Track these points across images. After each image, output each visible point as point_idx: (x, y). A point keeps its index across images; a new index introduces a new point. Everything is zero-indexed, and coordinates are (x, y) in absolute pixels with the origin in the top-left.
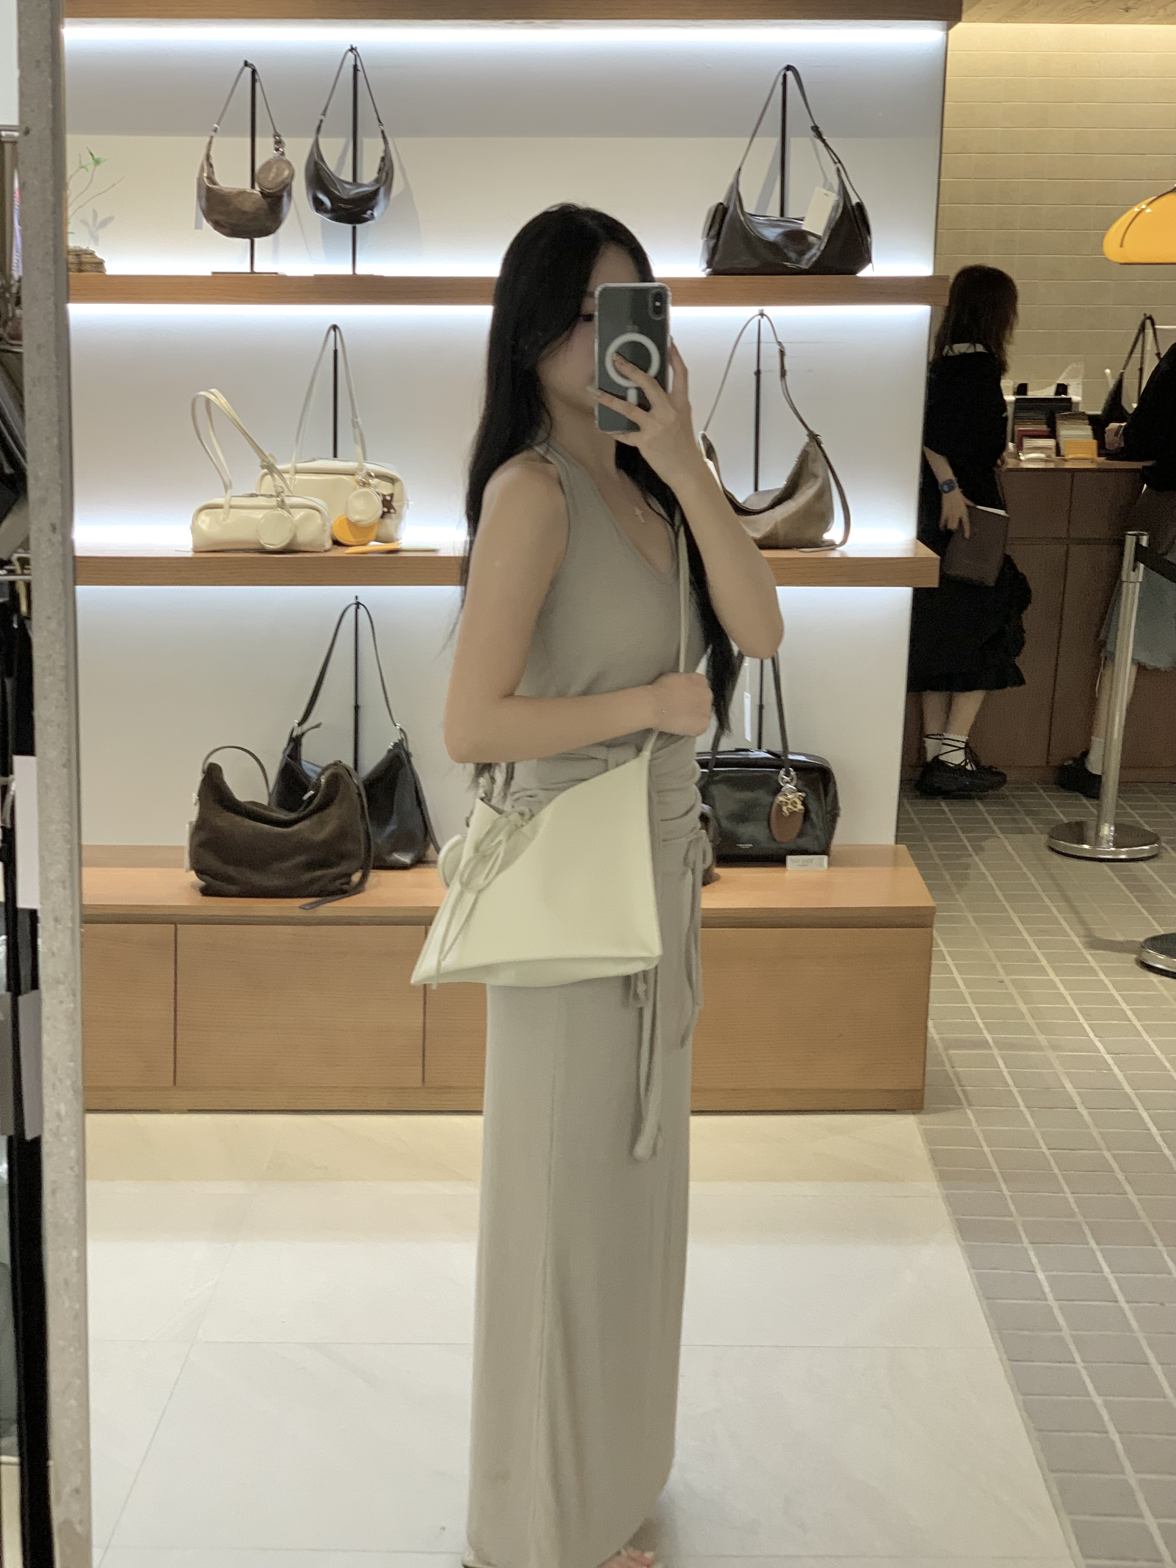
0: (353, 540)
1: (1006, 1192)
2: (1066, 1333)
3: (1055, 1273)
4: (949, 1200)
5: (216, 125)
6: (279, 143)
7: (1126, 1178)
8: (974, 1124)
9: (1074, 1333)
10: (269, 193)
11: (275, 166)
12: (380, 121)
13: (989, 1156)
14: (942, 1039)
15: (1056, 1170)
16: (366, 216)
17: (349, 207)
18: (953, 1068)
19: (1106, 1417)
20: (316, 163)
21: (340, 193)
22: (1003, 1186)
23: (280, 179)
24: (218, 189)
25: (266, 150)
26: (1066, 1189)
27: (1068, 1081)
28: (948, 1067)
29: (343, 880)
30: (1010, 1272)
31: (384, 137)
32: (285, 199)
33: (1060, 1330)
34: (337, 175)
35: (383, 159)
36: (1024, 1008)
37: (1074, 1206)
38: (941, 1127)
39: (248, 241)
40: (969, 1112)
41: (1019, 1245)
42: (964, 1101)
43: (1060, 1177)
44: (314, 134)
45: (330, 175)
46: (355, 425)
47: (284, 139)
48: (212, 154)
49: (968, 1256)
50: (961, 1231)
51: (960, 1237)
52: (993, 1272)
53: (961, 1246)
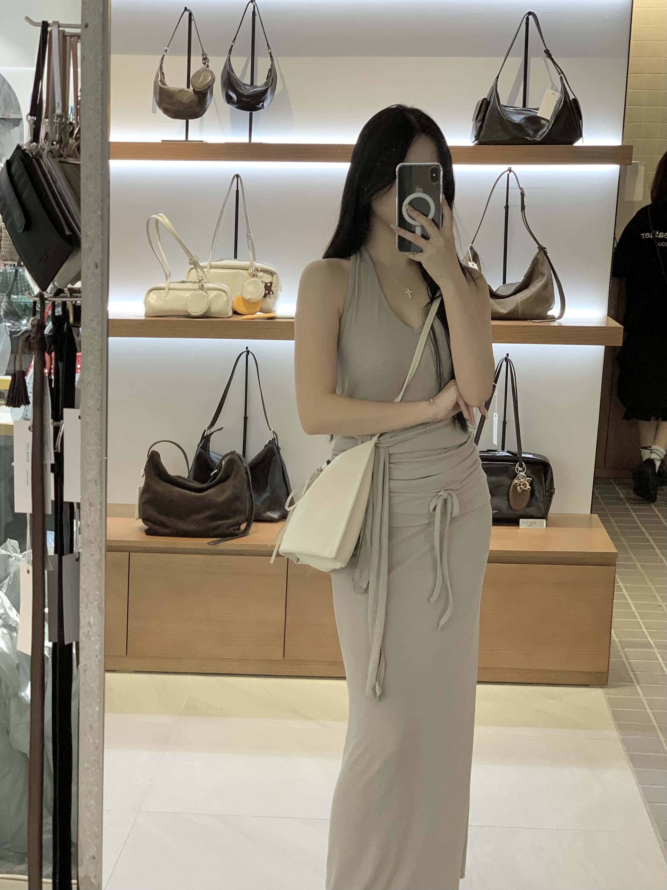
0: (246, 311)
1: (661, 737)
4: (624, 741)
5: (166, 48)
6: (205, 59)
8: (641, 695)
10: (198, 91)
11: (203, 74)
12: (269, 46)
13: (651, 715)
14: (619, 641)
16: (259, 106)
17: (248, 100)
18: (627, 660)
20: (229, 73)
21: (242, 91)
22: (660, 734)
23: (206, 83)
24: (166, 89)
25: (197, 64)
28: (624, 659)
29: (235, 528)
31: (271, 57)
32: (209, 95)
34: (241, 80)
35: (270, 70)
38: (619, 696)
39: (185, 121)
40: (638, 687)
42: (634, 680)
44: (228, 55)
45: (237, 80)
46: (249, 237)
47: (208, 57)
48: (163, 65)
49: (637, 777)
50: (632, 762)
51: (631, 765)
52: (652, 786)
53: (632, 770)
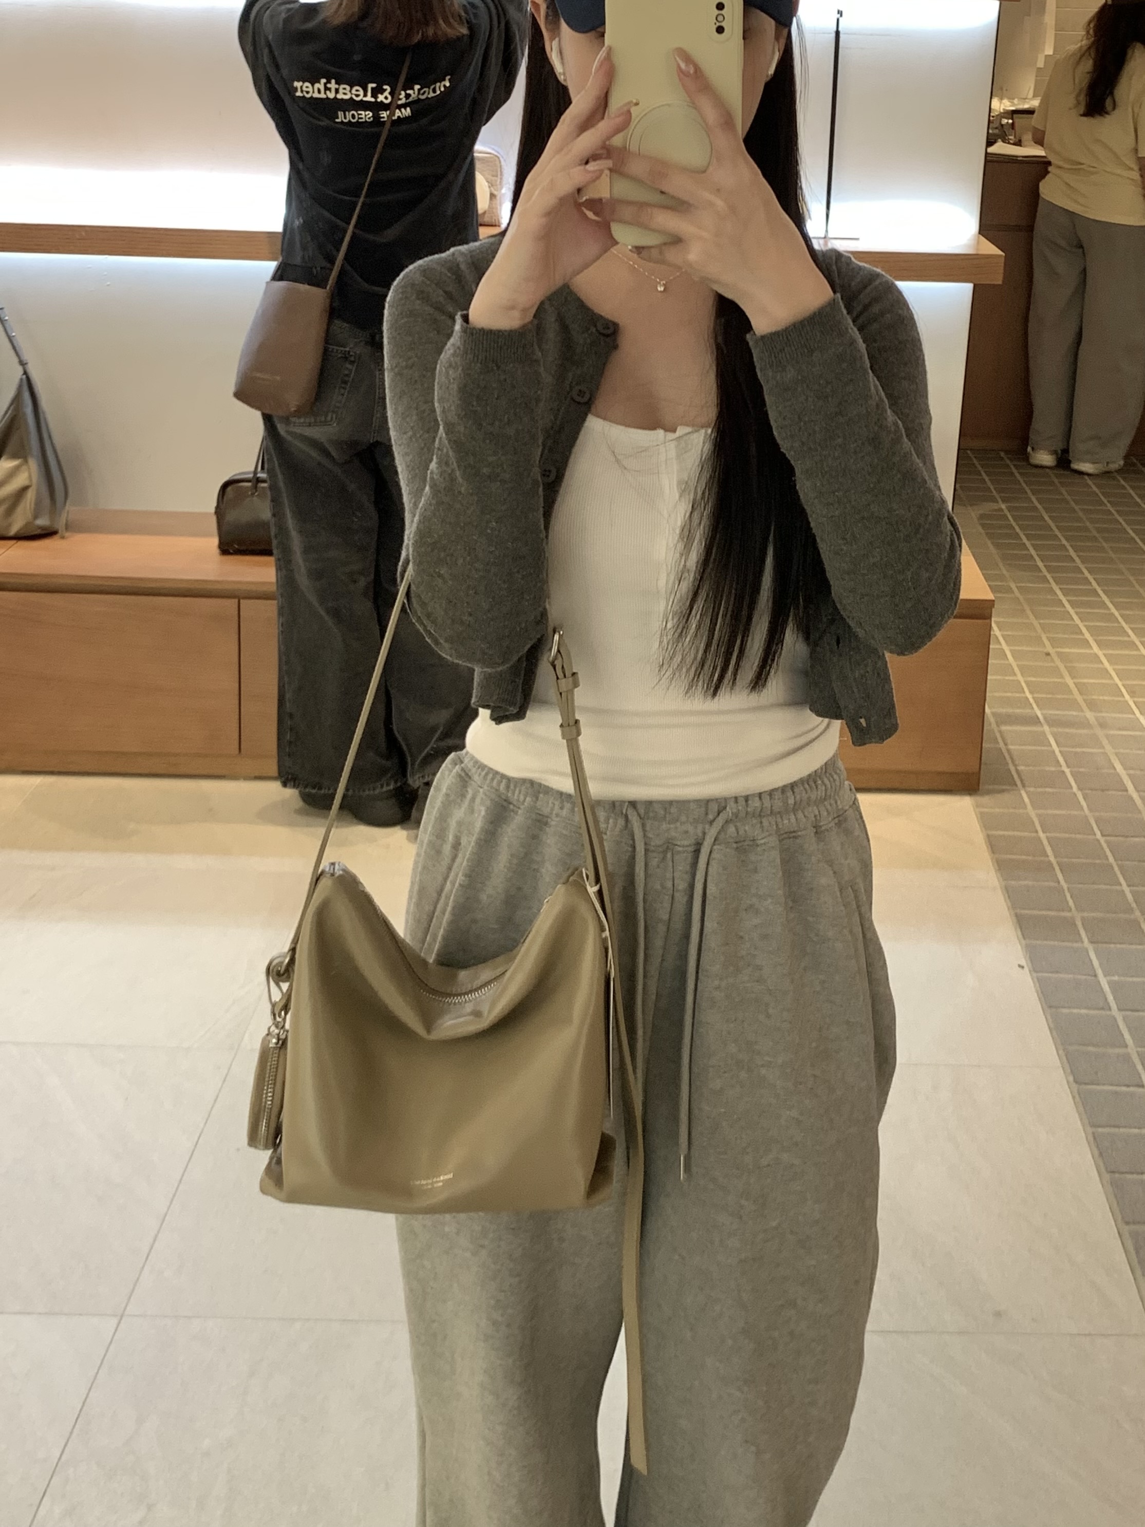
1: (1062, 882)
2: (1132, 1049)
3: (1116, 978)
8: (1029, 807)
13: (1045, 842)
14: (996, 716)
18: (1006, 745)
22: (1061, 878)
26: (1122, 881)
27: (1117, 761)
28: (1002, 745)
30: (1071, 976)
33: (1126, 1046)
36: (1070, 682)
37: (1131, 900)
38: (996, 810)
40: (1023, 793)
41: (1079, 944)
42: (1019, 783)
52: (1053, 975)
53: (1021, 944)
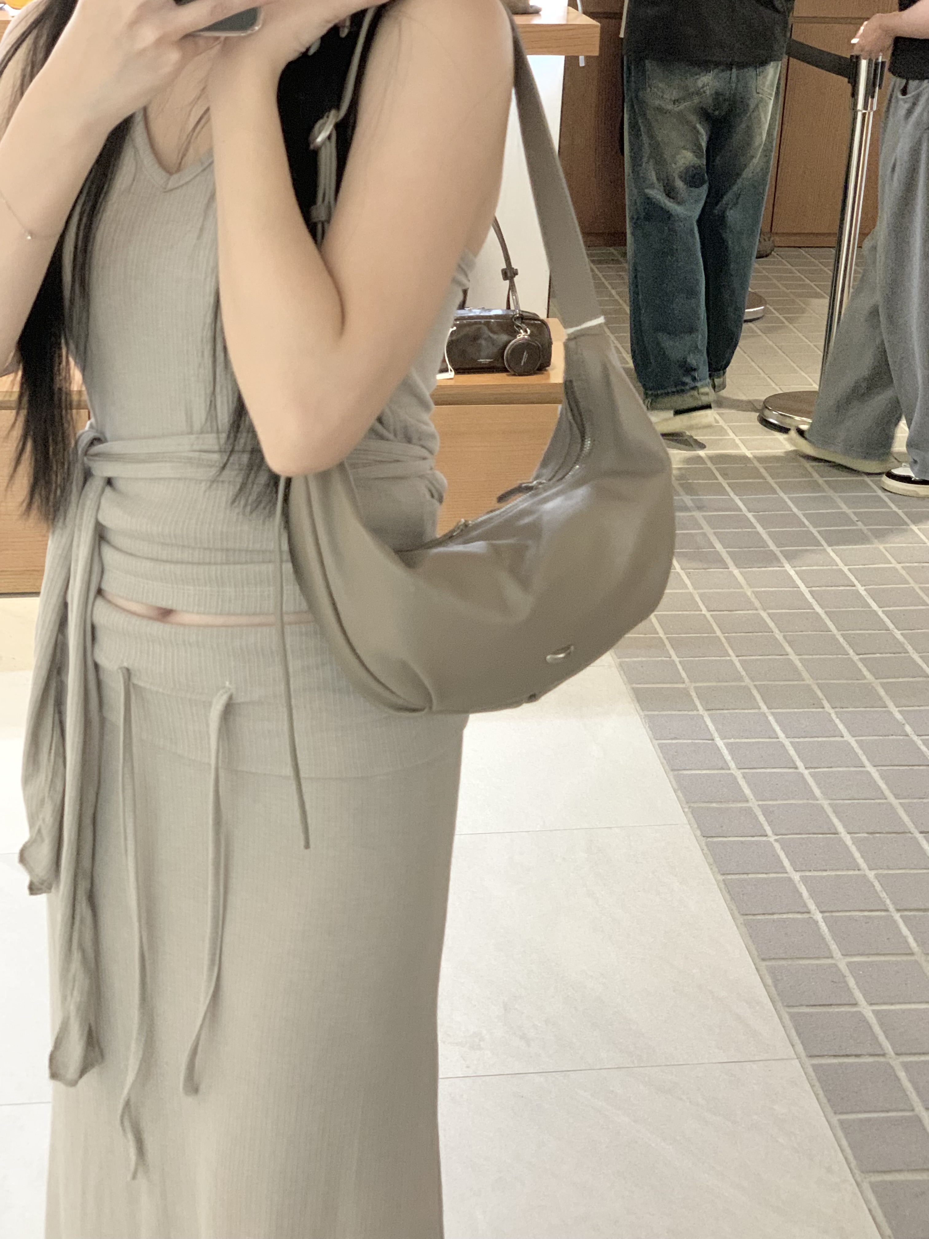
2: (754, 804)
3: (732, 740)
4: (621, 667)
7: (784, 637)
9: (760, 803)
15: (719, 633)
19: (805, 894)
22: (672, 652)
26: (730, 652)
27: (717, 541)
30: (690, 741)
33: (747, 801)
37: (740, 669)
41: (695, 713)
43: (723, 640)
49: (649, 727)
50: (638, 701)
51: (639, 708)
52: (674, 741)
53: (640, 716)
